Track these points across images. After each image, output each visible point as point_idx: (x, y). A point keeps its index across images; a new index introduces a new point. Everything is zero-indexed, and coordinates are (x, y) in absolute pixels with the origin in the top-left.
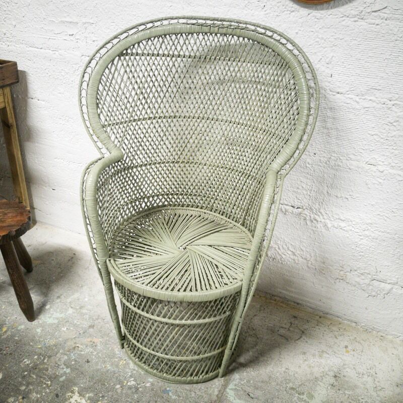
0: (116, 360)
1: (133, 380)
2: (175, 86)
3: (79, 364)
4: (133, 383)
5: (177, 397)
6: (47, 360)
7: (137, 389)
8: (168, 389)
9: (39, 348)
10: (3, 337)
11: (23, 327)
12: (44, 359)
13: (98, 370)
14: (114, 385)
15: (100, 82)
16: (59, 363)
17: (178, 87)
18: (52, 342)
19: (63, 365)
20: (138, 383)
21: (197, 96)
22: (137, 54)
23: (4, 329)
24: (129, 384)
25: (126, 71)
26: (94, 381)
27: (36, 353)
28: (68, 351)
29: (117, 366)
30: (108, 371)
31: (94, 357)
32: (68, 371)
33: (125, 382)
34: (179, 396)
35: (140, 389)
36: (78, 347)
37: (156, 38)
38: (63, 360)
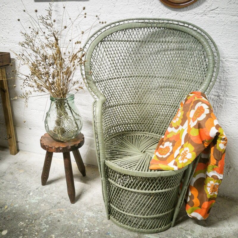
0: (76, 219)
1: (87, 229)
2: (131, 59)
3: (54, 223)
4: (87, 230)
5: (114, 236)
6: (34, 222)
7: (90, 234)
8: (108, 232)
9: (28, 216)
10: (5, 211)
11: (17, 205)
12: (32, 221)
13: (65, 225)
14: (76, 232)
15: (92, 57)
16: (41, 223)
17: (132, 59)
18: (36, 212)
19: (44, 224)
20: (91, 230)
21: (143, 64)
22: (111, 41)
23: (6, 207)
24: (85, 231)
25: (105, 51)
26: (64, 231)
27: (27, 219)
28: (46, 216)
29: (77, 222)
30: (71, 225)
31: (62, 218)
32: (48, 226)
33: (83, 230)
34: (115, 236)
35: (92, 233)
36: (52, 214)
37: (121, 31)
38: (44, 221)
